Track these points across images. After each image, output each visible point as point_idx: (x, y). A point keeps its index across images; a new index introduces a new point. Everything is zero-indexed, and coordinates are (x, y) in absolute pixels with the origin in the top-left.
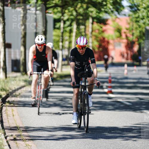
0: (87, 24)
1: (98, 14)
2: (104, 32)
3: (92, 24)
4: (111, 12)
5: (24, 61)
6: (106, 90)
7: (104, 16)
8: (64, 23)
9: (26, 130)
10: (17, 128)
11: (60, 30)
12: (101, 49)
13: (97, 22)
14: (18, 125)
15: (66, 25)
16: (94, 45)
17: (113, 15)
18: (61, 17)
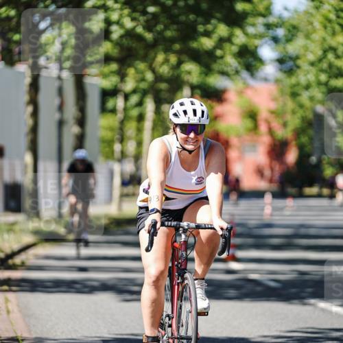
2: (218, 120)
4: (234, 74)
10: (17, 340)
11: (116, 114)
14: (19, 335)
18: (118, 84)
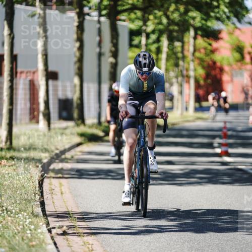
0: (186, 39)
1: (204, 22)
2: (215, 52)
3: (195, 38)
4: (226, 19)
5: (79, 102)
6: (218, 151)
7: (214, 25)
8: (148, 36)
9: (84, 218)
10: (69, 214)
12: (209, 81)
13: (202, 36)
14: (70, 210)
15: (150, 41)
16: (197, 75)
17: (230, 23)
18: (141, 27)
